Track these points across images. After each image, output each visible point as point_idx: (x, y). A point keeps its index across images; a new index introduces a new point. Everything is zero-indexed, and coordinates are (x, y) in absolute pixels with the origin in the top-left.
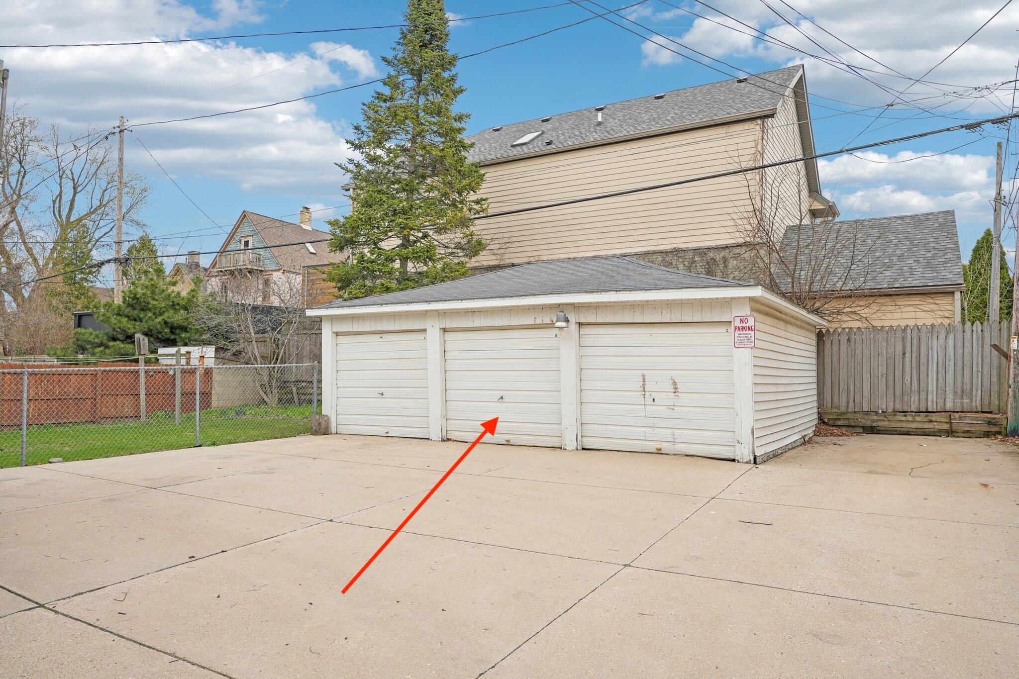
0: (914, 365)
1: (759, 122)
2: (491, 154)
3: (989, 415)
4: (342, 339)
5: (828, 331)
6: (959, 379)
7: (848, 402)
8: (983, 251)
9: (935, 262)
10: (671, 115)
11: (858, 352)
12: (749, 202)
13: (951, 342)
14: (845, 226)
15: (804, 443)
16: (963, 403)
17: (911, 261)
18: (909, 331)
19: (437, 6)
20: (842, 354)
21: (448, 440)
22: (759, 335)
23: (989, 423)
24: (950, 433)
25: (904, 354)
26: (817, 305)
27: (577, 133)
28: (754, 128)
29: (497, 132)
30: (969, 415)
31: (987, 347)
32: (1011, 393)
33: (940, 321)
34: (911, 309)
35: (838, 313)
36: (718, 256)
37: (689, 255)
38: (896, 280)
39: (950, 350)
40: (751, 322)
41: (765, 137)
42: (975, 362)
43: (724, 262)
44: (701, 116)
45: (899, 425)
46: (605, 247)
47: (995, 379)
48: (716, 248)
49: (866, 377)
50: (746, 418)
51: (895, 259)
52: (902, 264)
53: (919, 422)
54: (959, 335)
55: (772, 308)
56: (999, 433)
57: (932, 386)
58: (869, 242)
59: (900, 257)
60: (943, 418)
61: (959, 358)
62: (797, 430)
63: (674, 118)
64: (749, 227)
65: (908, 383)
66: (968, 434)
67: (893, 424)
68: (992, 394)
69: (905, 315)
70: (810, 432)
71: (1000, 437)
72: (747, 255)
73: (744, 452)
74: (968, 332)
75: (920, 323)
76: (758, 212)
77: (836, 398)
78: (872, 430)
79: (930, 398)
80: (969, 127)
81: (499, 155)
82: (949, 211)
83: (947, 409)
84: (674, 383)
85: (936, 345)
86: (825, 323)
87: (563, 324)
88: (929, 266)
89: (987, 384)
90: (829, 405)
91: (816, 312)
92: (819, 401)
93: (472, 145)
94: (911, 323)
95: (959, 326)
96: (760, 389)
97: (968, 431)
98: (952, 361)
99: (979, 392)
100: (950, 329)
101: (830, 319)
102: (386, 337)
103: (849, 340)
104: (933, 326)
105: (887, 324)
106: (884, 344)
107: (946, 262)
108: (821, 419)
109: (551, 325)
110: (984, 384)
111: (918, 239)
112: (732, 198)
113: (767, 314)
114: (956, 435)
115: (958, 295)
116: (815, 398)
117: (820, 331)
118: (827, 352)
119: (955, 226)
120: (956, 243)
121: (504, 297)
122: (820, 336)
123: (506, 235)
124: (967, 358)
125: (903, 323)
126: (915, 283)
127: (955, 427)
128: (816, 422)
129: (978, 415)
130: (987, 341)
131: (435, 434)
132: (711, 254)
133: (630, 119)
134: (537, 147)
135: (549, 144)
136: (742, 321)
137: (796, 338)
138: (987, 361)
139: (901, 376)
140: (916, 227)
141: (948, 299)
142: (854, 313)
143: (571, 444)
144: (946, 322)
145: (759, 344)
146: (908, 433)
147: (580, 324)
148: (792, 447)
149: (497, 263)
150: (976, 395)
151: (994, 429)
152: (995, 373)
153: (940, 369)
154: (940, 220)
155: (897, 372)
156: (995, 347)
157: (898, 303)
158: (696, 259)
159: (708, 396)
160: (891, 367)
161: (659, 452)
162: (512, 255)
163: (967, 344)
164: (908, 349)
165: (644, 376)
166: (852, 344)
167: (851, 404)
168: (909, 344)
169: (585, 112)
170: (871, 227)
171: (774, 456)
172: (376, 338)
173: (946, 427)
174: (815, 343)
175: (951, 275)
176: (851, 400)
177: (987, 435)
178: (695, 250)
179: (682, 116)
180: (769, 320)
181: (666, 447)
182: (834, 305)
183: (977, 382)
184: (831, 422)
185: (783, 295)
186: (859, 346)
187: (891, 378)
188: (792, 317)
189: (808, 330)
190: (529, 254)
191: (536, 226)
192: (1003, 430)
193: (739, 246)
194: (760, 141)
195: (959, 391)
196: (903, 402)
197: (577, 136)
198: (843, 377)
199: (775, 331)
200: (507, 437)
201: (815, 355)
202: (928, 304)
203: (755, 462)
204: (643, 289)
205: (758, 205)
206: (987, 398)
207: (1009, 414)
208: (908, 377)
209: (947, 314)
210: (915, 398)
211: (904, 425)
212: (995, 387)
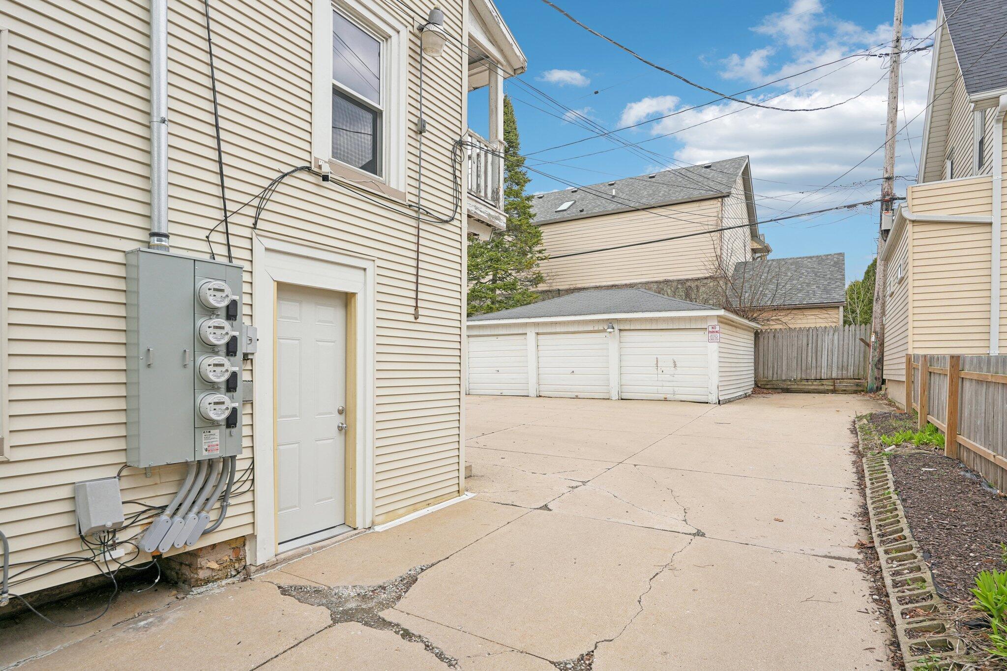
0: (814, 351)
1: (720, 200)
2: (542, 217)
3: (857, 381)
4: (471, 339)
5: (762, 330)
6: (840, 360)
7: (773, 374)
8: (871, 274)
9: (829, 288)
10: (662, 192)
11: (780, 344)
12: (713, 251)
13: (836, 337)
14: (774, 263)
15: (746, 397)
16: (842, 374)
17: (814, 287)
18: (811, 331)
19: (513, 127)
20: (770, 345)
21: (540, 396)
22: (722, 335)
23: (857, 385)
24: (834, 391)
25: (808, 345)
26: (755, 315)
27: (599, 203)
28: (717, 203)
29: (541, 199)
30: (845, 380)
31: (858, 341)
32: (870, 367)
33: (830, 324)
34: (813, 317)
35: (768, 320)
36: (693, 285)
37: (675, 284)
38: (804, 299)
39: (836, 342)
40: (717, 329)
41: (724, 209)
42: (850, 349)
43: (697, 289)
44: (682, 194)
45: (803, 387)
46: (620, 278)
47: (862, 359)
48: (692, 280)
49: (785, 358)
50: (714, 380)
51: (805, 285)
52: (809, 289)
53: (815, 386)
54: (841, 333)
55: (728, 320)
56: (863, 391)
57: (824, 364)
58: (789, 274)
59: (808, 285)
60: (830, 383)
61: (841, 346)
62: (742, 389)
63: (664, 195)
64: (712, 267)
65: (810, 362)
66: (845, 392)
67: (800, 387)
68: (860, 368)
69: (809, 321)
70: (750, 392)
71: (863, 393)
72: (711, 284)
73: (713, 398)
74: (847, 331)
75: (818, 326)
76: (719, 258)
77: (766, 372)
78: (787, 391)
79: (823, 371)
80: (849, 207)
81: (548, 218)
82: (841, 253)
83: (833, 377)
84: (674, 362)
85: (827, 339)
86: (759, 327)
87: (612, 330)
88: (826, 290)
89: (857, 362)
90: (762, 376)
91: (754, 320)
92: (755, 373)
93: (535, 215)
94: (813, 326)
95: (841, 328)
96: (722, 364)
97: (845, 390)
98: (837, 349)
99: (852, 367)
100: (835, 330)
101: (763, 324)
102: (500, 338)
103: (774, 336)
104: (826, 327)
105: (798, 326)
106: (796, 339)
107: (836, 288)
108: (756, 384)
109: (604, 331)
110: (856, 363)
111: (820, 272)
112: (702, 248)
113: (726, 324)
114: (837, 392)
115: (841, 309)
116: (753, 372)
117: (757, 331)
118: (761, 343)
119: (844, 264)
120: (843, 275)
121: (575, 315)
122: (757, 334)
123: (553, 271)
124: (846, 346)
125: (807, 326)
126: (816, 301)
127: (837, 388)
128: (753, 386)
129: (851, 381)
130: (858, 336)
131: (533, 393)
132: (689, 284)
133: (634, 194)
134: (573, 213)
135: (581, 211)
136: (713, 328)
137: (742, 336)
138: (857, 348)
139: (805, 357)
140: (819, 264)
141: (836, 311)
142: (778, 320)
143: (615, 396)
144: (833, 325)
145: (722, 340)
146: (808, 392)
147: (620, 330)
148: (739, 398)
149: (547, 289)
150: (850, 369)
151: (860, 389)
152: (862, 355)
153: (829, 354)
154: (835, 259)
155: (803, 355)
156: (862, 340)
157: (806, 314)
158: (679, 286)
159: (693, 368)
160: (800, 352)
161: (666, 400)
162: (558, 284)
163: (846, 338)
164: (810, 342)
165: (657, 358)
166: (776, 339)
167: (775, 375)
168: (811, 338)
169: (601, 186)
170: (791, 264)
171: (729, 401)
172: (494, 338)
173: (832, 388)
174: (753, 339)
175: (838, 295)
176: (775, 373)
177: (855, 392)
178: (679, 281)
179: (669, 193)
180: (727, 327)
181: (669, 397)
182: (765, 315)
183: (851, 361)
184: (763, 387)
185: (736, 312)
186: (780, 340)
187: (799, 359)
188: (740, 324)
189: (749, 331)
190: (569, 283)
191: (574, 265)
192: (865, 389)
193: (706, 278)
194: (720, 212)
195: (840, 367)
196: (806, 374)
197: (599, 205)
198: (771, 359)
199: (730, 333)
200: (576, 394)
201: (753, 346)
202: (823, 314)
203: (719, 404)
204: (658, 311)
205: (719, 253)
206: (857, 371)
207: (869, 380)
208: (810, 359)
209: (834, 320)
210: (814, 371)
211: (807, 387)
212: (862, 364)
